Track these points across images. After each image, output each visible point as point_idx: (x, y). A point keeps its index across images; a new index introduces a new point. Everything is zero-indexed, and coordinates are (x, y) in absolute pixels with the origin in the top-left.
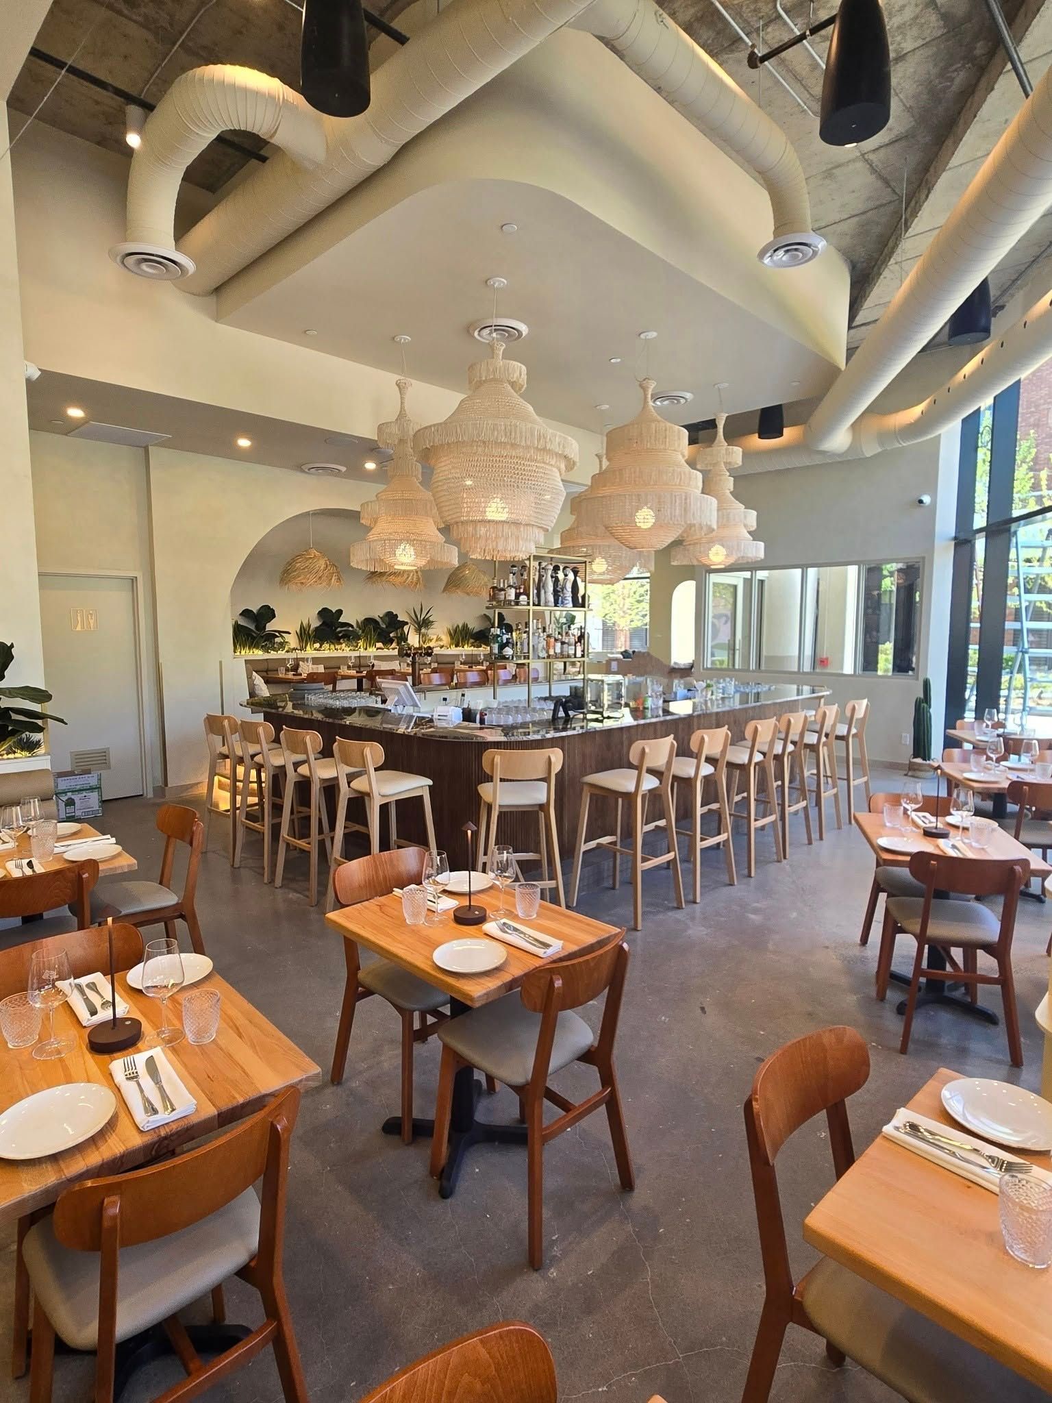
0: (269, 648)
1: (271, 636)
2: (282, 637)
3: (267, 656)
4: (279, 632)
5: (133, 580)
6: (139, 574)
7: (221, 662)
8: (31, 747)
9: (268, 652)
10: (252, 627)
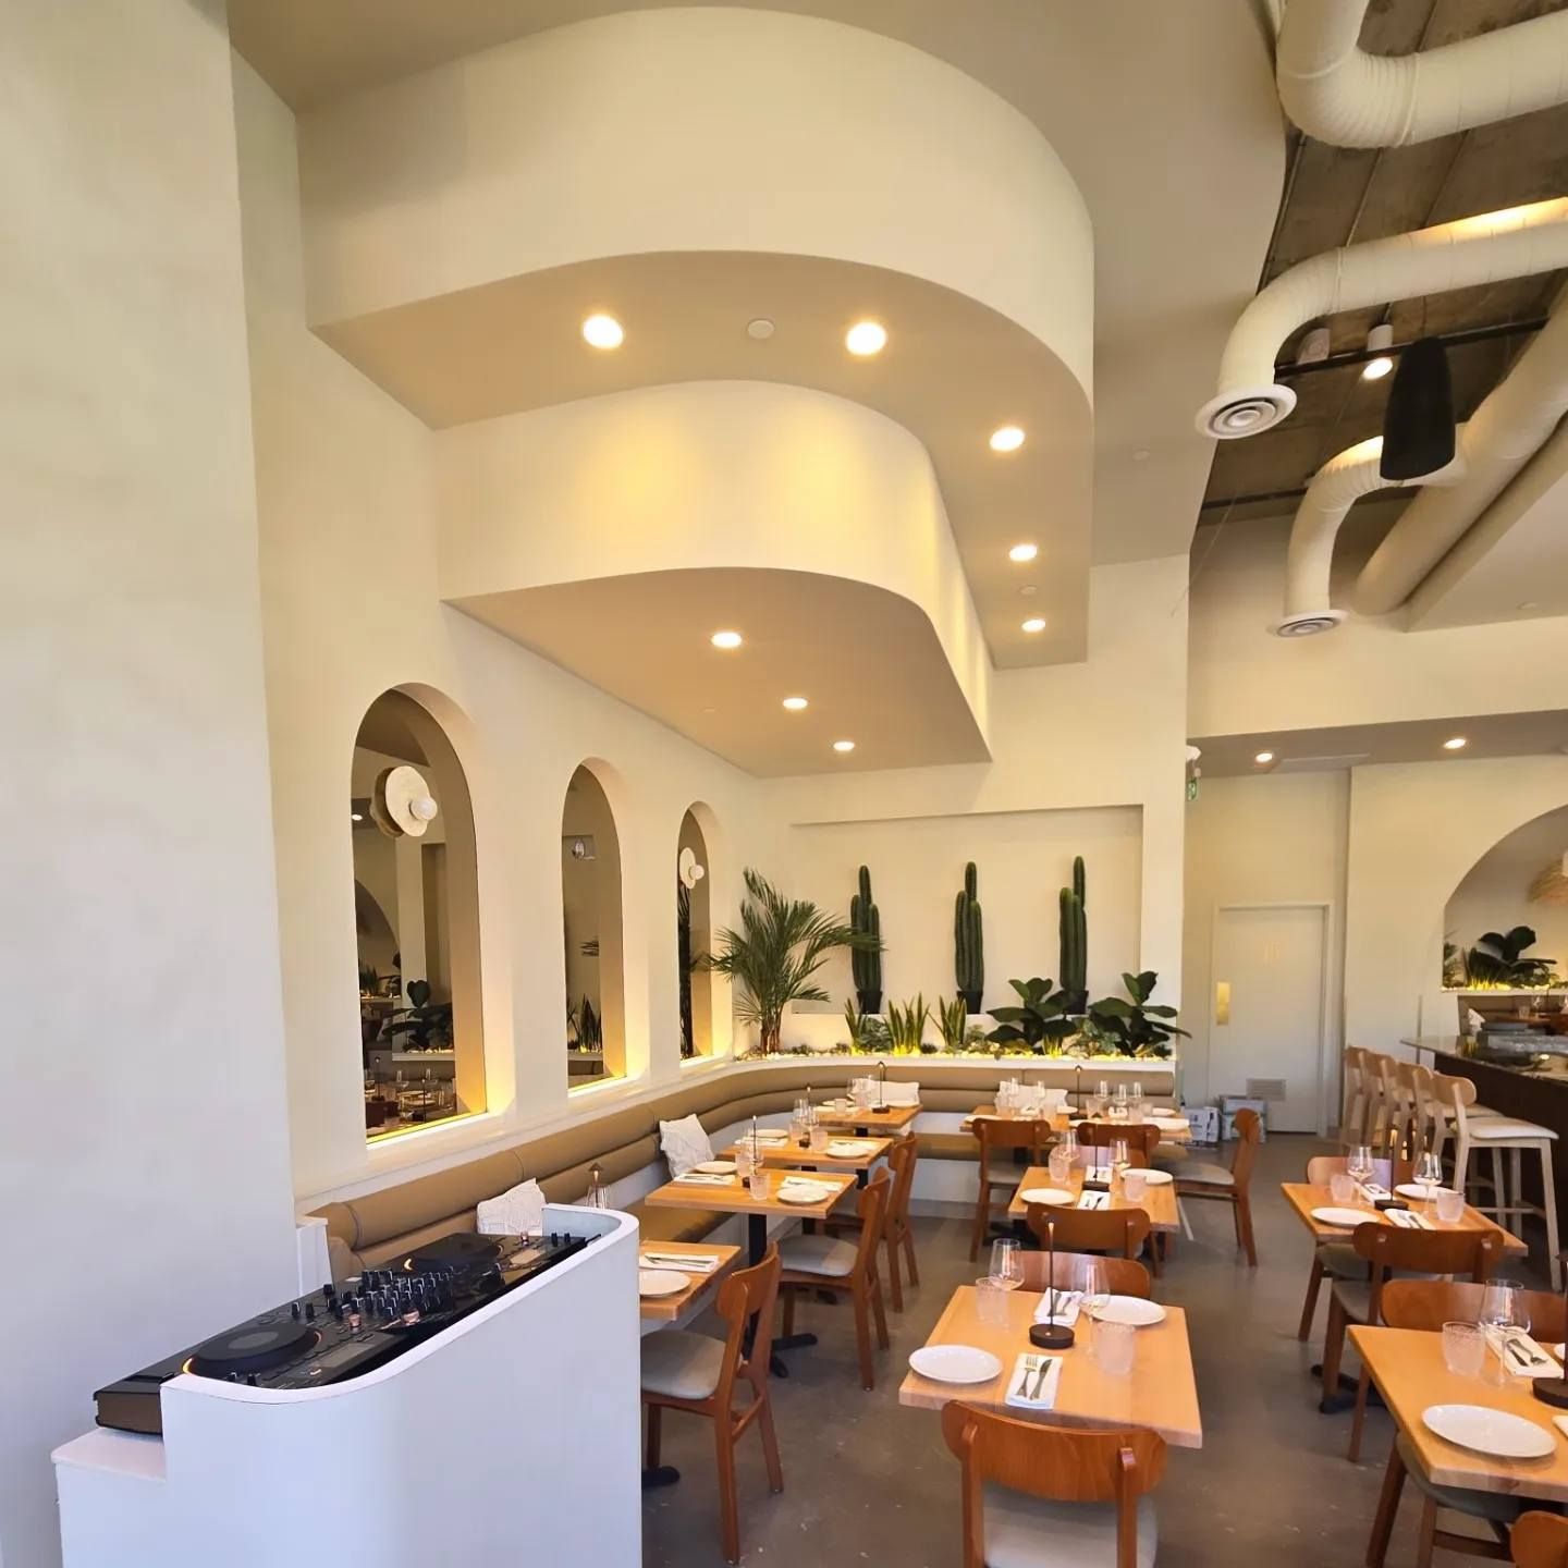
0: (1521, 982)
1: (1530, 965)
2: (1544, 968)
3: (1517, 992)
4: (1541, 961)
5: (1325, 909)
6: (1331, 903)
7: (1420, 998)
8: (1163, 1053)
9: (1521, 987)
10: (1498, 955)
